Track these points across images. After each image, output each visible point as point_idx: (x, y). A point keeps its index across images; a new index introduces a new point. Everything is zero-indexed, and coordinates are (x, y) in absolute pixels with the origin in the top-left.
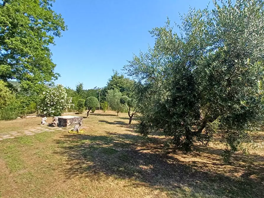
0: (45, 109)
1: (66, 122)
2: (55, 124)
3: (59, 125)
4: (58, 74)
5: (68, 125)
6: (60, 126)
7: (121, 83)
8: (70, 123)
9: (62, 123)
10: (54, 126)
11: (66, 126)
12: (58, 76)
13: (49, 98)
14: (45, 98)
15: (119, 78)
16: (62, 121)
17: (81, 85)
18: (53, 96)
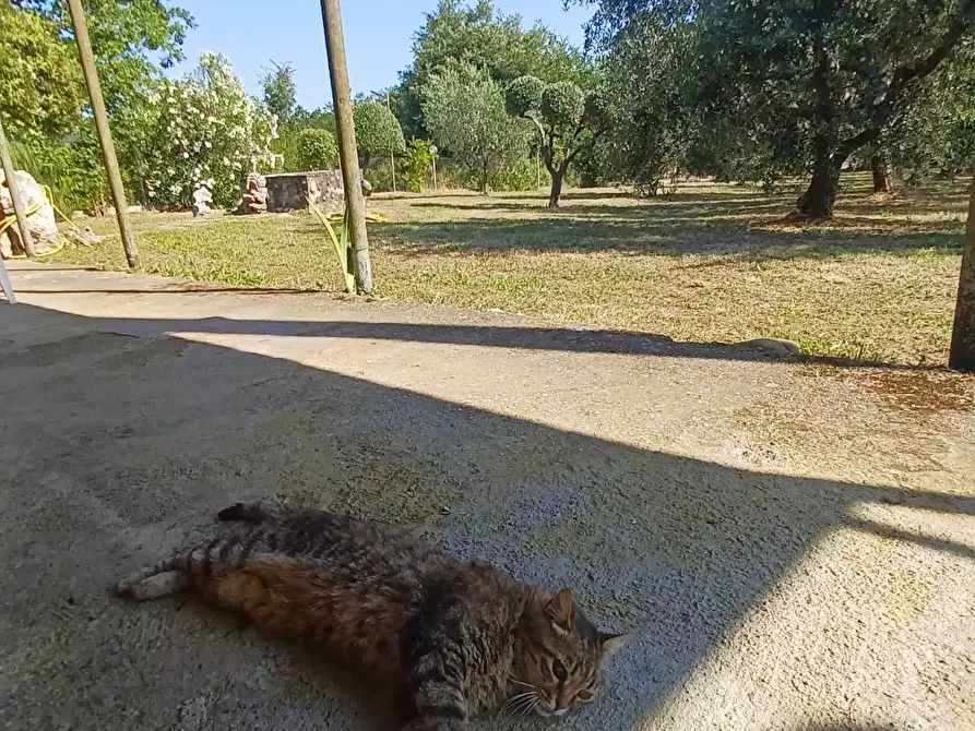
0: (172, 172)
1: (305, 187)
2: (258, 202)
3: (275, 205)
4: (183, 14)
5: (312, 198)
6: (279, 209)
7: (479, 47)
8: (318, 194)
9: (285, 198)
10: (254, 211)
11: (303, 204)
12: (183, 22)
13: (179, 120)
14: (165, 119)
15: (471, 18)
16: (284, 186)
17: (283, 76)
18: (196, 111)
